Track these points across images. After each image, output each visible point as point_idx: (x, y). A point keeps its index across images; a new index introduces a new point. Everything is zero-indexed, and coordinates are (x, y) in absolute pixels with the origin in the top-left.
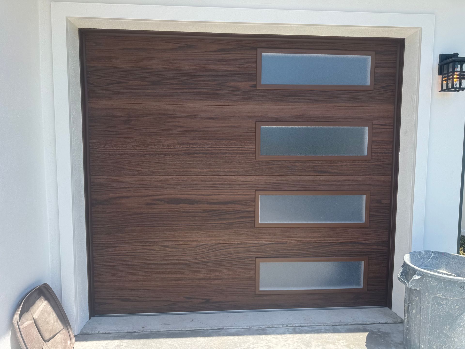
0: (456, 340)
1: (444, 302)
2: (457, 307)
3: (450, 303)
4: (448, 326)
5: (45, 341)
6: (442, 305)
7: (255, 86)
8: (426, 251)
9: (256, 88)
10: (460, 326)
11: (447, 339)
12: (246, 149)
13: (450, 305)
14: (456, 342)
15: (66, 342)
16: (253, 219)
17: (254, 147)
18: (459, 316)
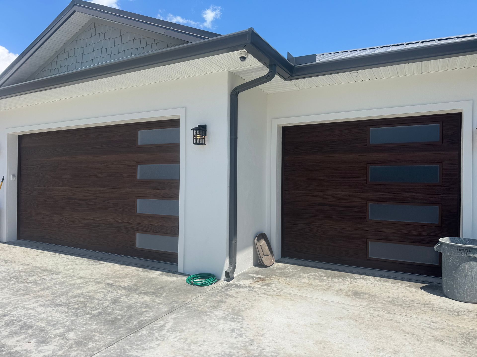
0: (459, 279)
1: (451, 258)
2: (458, 261)
3: (454, 258)
4: (454, 271)
5: (264, 255)
6: (450, 259)
7: (366, 145)
8: (464, 238)
9: (367, 146)
10: (460, 271)
11: (454, 278)
12: (361, 178)
13: (454, 259)
14: (459, 280)
15: (271, 260)
16: (366, 217)
17: (366, 177)
18: (459, 265)
